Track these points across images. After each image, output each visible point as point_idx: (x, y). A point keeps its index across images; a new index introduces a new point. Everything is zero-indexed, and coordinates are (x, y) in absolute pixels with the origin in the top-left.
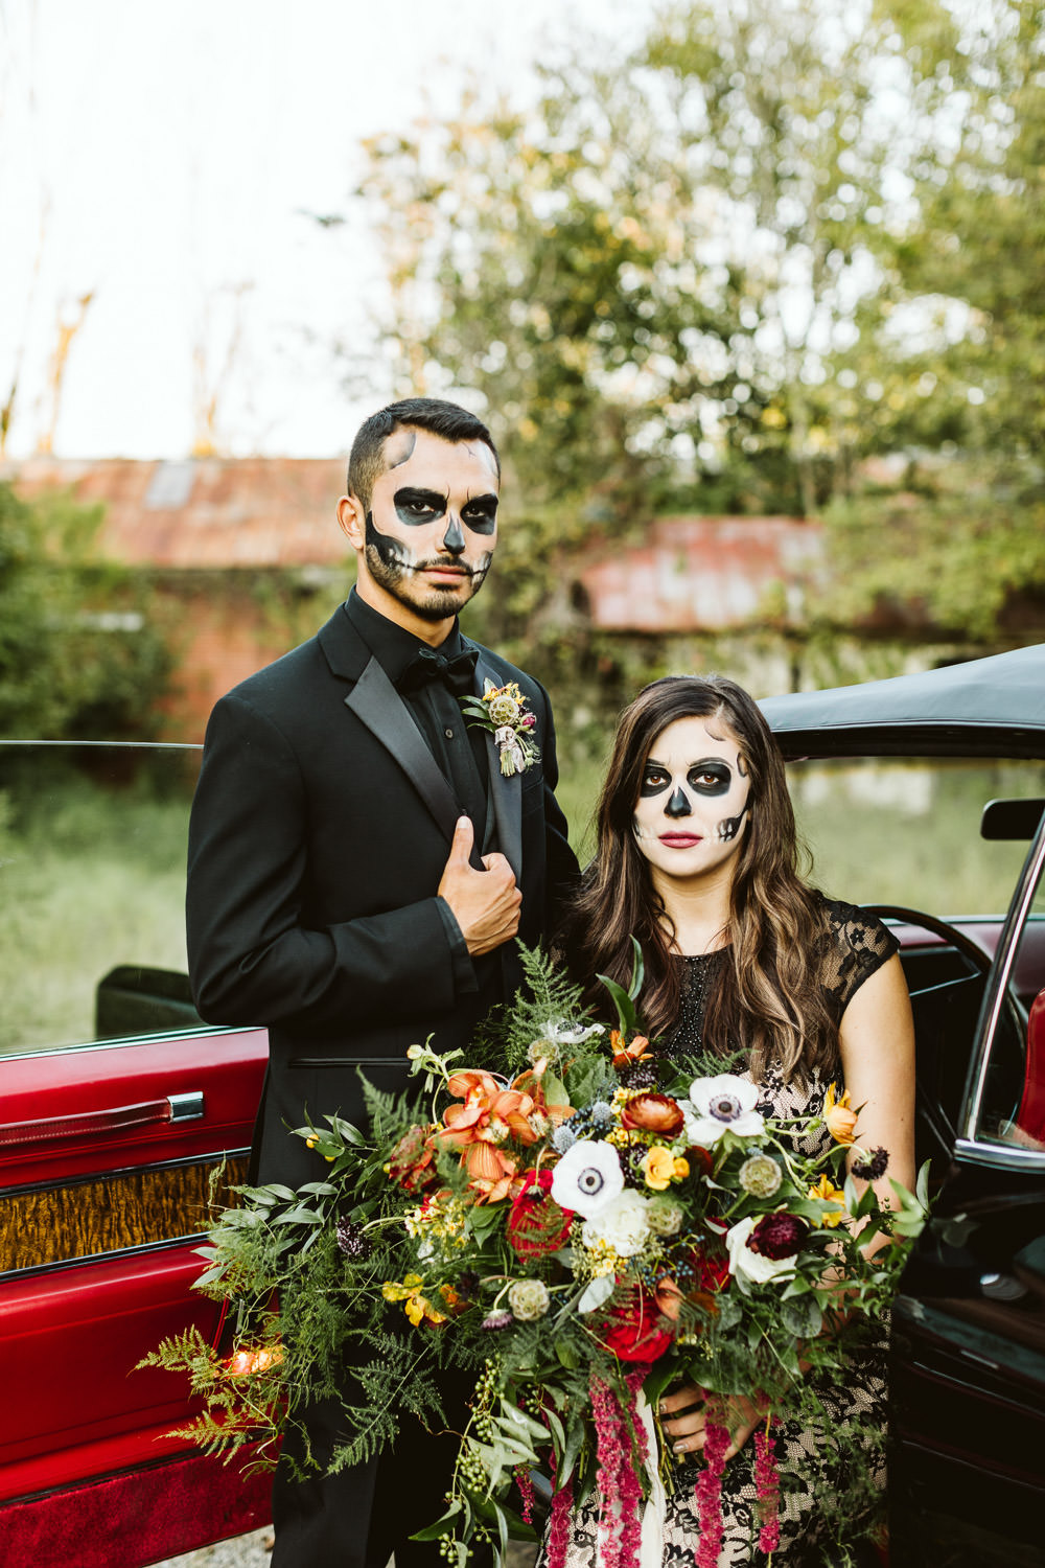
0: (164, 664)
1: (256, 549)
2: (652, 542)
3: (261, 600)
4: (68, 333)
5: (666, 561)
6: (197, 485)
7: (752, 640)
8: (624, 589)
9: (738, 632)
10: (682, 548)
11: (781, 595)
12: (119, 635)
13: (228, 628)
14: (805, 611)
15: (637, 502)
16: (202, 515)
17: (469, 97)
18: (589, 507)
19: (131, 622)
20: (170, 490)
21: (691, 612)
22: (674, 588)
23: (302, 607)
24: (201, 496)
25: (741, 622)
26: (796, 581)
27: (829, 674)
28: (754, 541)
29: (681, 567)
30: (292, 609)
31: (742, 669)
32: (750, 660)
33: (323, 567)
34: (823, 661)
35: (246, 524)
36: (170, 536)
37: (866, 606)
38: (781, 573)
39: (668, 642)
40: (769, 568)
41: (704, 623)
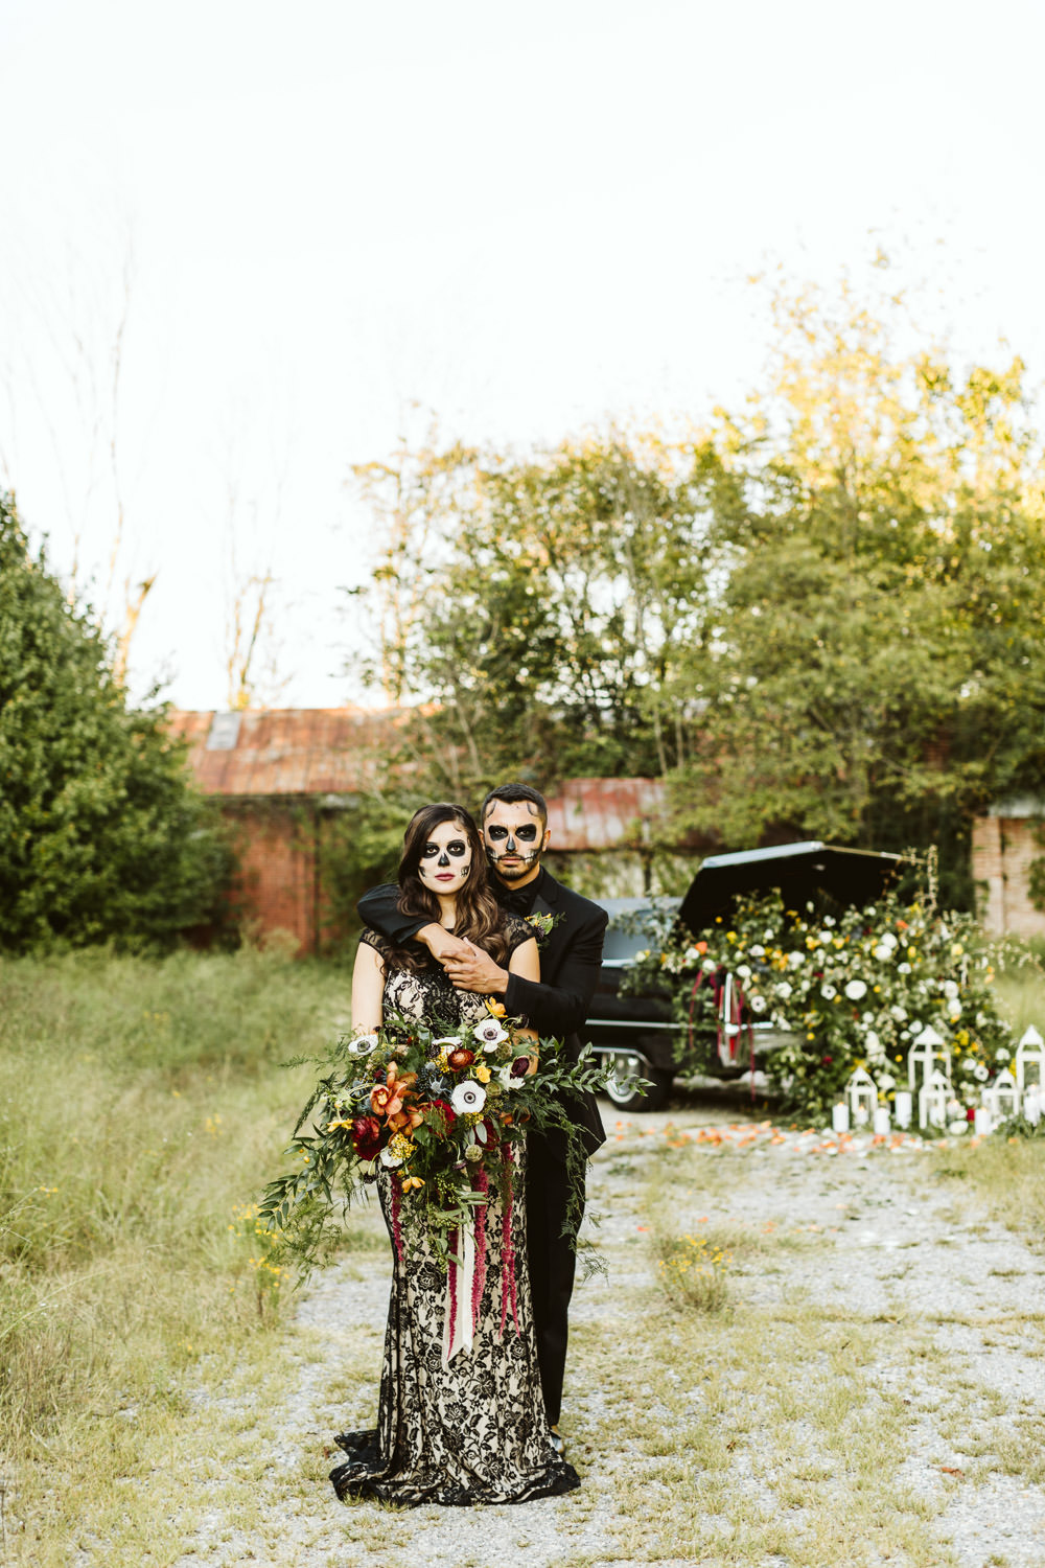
0: (231, 862)
1: (290, 781)
2: (562, 794)
3: (295, 820)
4: (134, 613)
5: (570, 806)
6: (242, 731)
7: (620, 855)
9: (612, 850)
10: (579, 798)
11: (638, 826)
13: (270, 839)
14: (652, 836)
15: (553, 771)
16: (248, 755)
18: (525, 771)
20: (224, 735)
21: (584, 838)
22: (574, 823)
23: (324, 824)
24: (245, 741)
25: (613, 844)
26: (648, 819)
27: (667, 876)
28: (624, 793)
29: (579, 810)
30: (317, 825)
31: (615, 873)
32: (620, 867)
33: (338, 794)
34: (663, 868)
35: (280, 761)
36: (226, 771)
37: (682, 836)
38: (639, 814)
39: (573, 857)
40: (632, 810)
41: (592, 844)
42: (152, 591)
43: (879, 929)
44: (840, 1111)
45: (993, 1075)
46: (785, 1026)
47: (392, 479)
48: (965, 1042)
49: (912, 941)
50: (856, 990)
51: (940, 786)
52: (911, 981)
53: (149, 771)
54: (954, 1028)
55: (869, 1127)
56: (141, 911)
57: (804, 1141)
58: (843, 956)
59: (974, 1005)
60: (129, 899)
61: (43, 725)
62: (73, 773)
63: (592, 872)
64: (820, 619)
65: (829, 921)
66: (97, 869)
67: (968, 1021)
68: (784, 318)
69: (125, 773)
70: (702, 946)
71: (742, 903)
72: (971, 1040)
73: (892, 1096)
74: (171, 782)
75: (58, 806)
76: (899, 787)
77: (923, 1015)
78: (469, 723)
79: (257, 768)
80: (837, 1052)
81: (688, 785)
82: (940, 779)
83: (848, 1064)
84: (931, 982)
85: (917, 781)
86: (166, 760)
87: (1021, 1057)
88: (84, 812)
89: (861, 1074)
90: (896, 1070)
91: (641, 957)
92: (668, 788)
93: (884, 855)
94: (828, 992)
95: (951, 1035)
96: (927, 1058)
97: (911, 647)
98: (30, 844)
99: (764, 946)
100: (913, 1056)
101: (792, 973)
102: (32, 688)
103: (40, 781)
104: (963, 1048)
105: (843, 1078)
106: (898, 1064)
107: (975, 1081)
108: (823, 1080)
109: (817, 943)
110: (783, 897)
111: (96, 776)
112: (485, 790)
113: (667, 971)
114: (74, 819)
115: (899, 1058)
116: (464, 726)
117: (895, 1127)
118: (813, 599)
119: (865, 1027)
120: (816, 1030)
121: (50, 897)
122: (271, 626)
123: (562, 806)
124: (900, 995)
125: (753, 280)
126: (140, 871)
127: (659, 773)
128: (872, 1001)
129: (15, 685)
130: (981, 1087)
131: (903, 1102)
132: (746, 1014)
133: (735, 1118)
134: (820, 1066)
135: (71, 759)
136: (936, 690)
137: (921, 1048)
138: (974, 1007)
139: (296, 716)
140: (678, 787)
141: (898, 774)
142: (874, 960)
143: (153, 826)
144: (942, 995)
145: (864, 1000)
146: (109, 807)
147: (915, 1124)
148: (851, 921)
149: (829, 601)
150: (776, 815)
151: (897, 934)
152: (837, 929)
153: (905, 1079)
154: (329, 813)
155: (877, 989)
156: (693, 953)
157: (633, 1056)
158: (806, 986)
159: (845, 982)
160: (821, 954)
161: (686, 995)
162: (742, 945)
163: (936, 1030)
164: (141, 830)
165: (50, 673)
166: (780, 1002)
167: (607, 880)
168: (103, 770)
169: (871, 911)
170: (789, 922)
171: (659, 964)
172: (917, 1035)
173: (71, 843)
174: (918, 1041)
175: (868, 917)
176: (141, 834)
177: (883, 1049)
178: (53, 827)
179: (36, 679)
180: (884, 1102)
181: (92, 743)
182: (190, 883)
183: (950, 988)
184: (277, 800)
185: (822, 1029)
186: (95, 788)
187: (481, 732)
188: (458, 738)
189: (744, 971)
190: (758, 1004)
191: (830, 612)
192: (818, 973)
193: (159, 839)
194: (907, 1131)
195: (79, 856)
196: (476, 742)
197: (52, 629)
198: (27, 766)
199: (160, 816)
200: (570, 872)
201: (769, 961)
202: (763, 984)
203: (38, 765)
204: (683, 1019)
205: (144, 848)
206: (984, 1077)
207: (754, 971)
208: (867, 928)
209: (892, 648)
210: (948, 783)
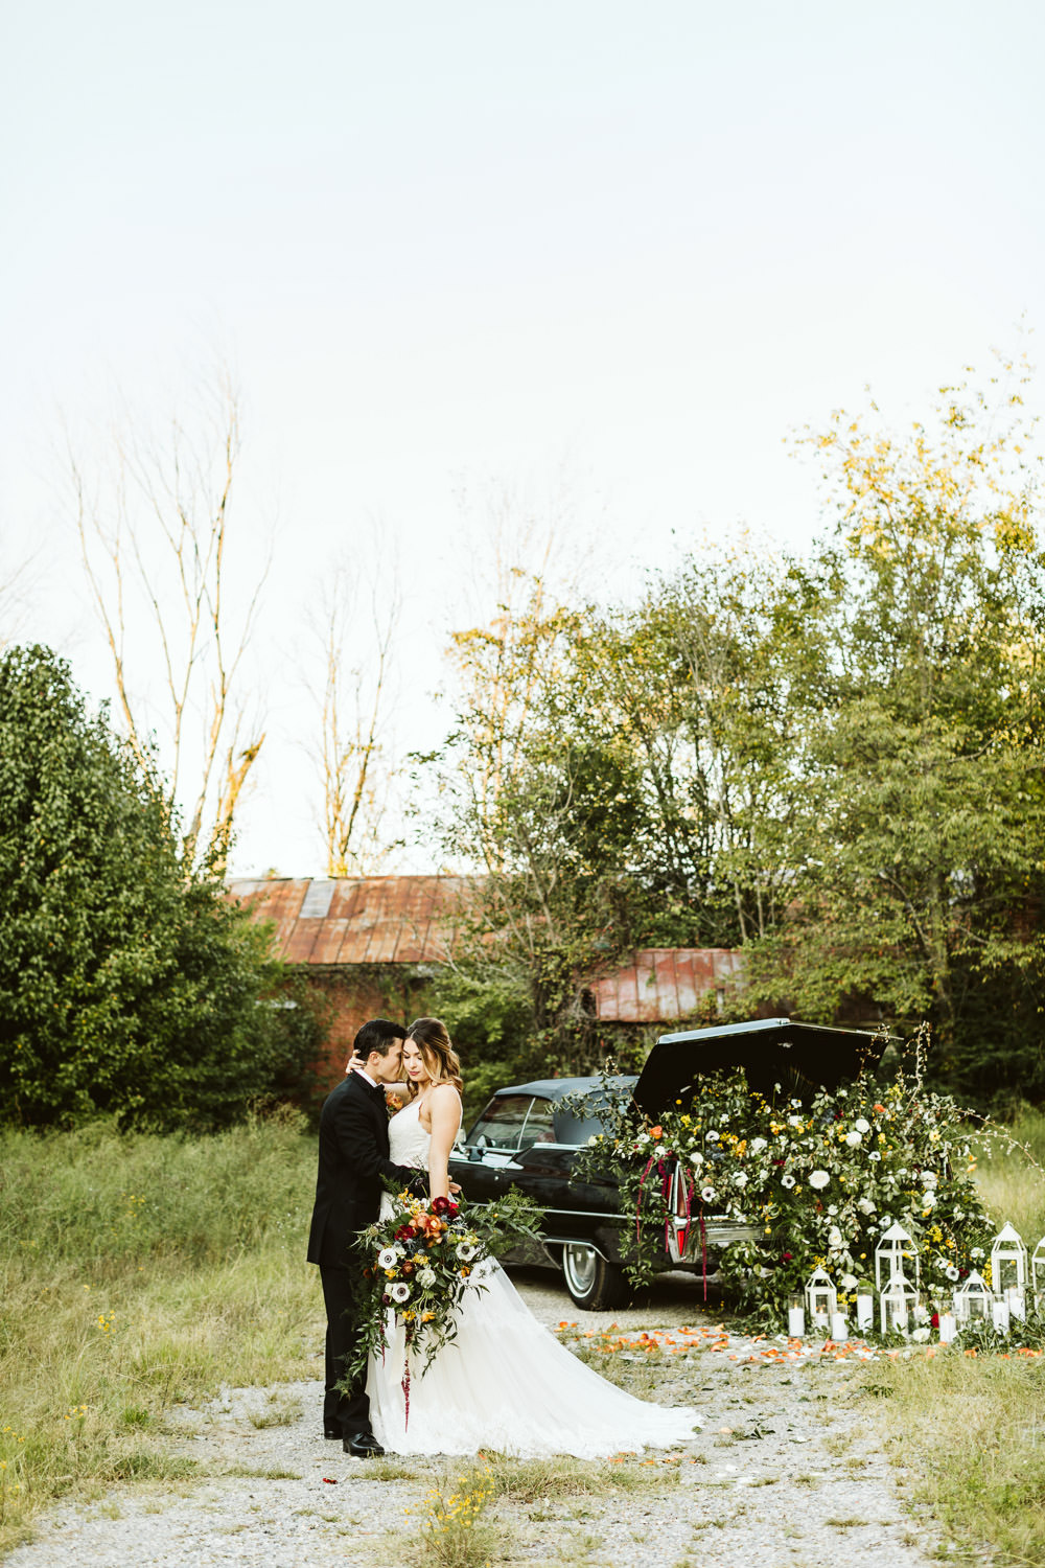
0: (317, 1034)
1: (380, 950)
2: (636, 965)
3: (385, 989)
4: (237, 782)
5: (644, 976)
6: (336, 898)
8: (616, 996)
9: (685, 1022)
10: (653, 969)
11: (712, 997)
12: (281, 1013)
13: (360, 1010)
14: (724, 1007)
15: (626, 941)
16: (341, 925)
17: (536, 602)
18: (598, 941)
19: (292, 1005)
20: (318, 904)
21: (657, 1010)
22: (647, 994)
23: (414, 995)
24: (338, 911)
25: (686, 1017)
26: (722, 990)
28: (700, 963)
29: (652, 981)
30: (406, 996)
33: (428, 963)
35: (372, 930)
36: (316, 941)
37: (753, 1008)
38: (714, 985)
39: (638, 1029)
40: (708, 980)
41: (663, 1016)
42: (257, 760)
43: (851, 1114)
44: (796, 1316)
45: (964, 1275)
46: (742, 1218)
47: (496, 648)
48: (938, 1238)
49: (886, 1125)
50: (819, 1180)
51: (1018, 957)
52: (881, 1170)
53: (202, 940)
54: (925, 1223)
55: (827, 1334)
56: (191, 1083)
57: (745, 1347)
58: (809, 1142)
59: (954, 1195)
60: (177, 1071)
61: (88, 893)
62: (118, 943)
64: (888, 784)
65: (796, 1104)
66: (141, 1039)
67: (943, 1216)
68: (858, 479)
69: (174, 942)
70: (657, 1131)
71: (704, 1083)
72: (945, 1236)
73: (853, 1298)
74: (224, 951)
75: (101, 976)
76: (976, 957)
77: (894, 1208)
78: (545, 891)
79: (348, 937)
80: (795, 1247)
81: (765, 955)
82: (1019, 950)
83: (809, 1261)
84: (903, 1171)
85: (996, 951)
86: (219, 928)
87: (997, 1256)
88: (127, 982)
89: (820, 1273)
90: (861, 1268)
91: (592, 1142)
92: (745, 958)
93: (858, 1032)
94: (788, 1181)
95: (921, 1231)
96: (892, 1255)
97: (982, 811)
98: (72, 1014)
99: (720, 1132)
100: (879, 1253)
101: (752, 1160)
102: (78, 856)
103: (83, 950)
104: (934, 1245)
105: (803, 1275)
106: (864, 1263)
107: (946, 1283)
108: (780, 1279)
109: (781, 1127)
110: (748, 1076)
111: (142, 945)
112: (557, 960)
113: (618, 1157)
114: (116, 989)
115: (863, 1256)
116: (538, 895)
117: (854, 1333)
118: (883, 764)
119: (828, 1220)
120: (773, 1223)
121: (91, 1069)
122: (372, 794)
123: (634, 977)
124: (866, 1187)
125: (827, 441)
126: (189, 1043)
127: (740, 942)
128: (835, 1192)
129: (60, 853)
130: (954, 1289)
131: (865, 1304)
132: (697, 1206)
133: (690, 1320)
134: (779, 1263)
135: (117, 928)
136: (1012, 856)
137: (888, 1245)
138: (950, 1200)
139: (391, 883)
140: (754, 958)
141: (974, 944)
142: (843, 1146)
143: (202, 997)
144: (919, 1185)
145: (828, 1189)
146: (156, 978)
147: (877, 1328)
148: (822, 1103)
149: (897, 765)
150: (853, 986)
151: (870, 1119)
152: (806, 1111)
153: (872, 1280)
154: (418, 983)
155: (842, 1179)
156: (644, 1138)
157: (591, 1250)
158: (764, 1175)
159: (808, 1171)
160: (783, 1140)
161: (636, 1182)
162: (695, 1130)
163: (905, 1227)
164: (190, 1001)
165: (97, 840)
166: (737, 1191)
168: (148, 939)
169: (843, 1093)
170: (756, 1104)
171: (611, 1149)
172: (886, 1230)
173: (113, 1012)
174: (885, 1236)
175: (841, 1099)
176: (189, 1004)
177: (846, 1245)
178: (96, 998)
179: (81, 845)
180: (845, 1305)
181: (139, 911)
182: (245, 1055)
183: (930, 1179)
184: (365, 969)
185: (781, 1222)
186: (140, 957)
187: (559, 901)
188: (533, 906)
189: (697, 1158)
190: (708, 1194)
191: (900, 776)
192: (779, 1161)
193: (207, 1009)
194: (867, 1337)
195: (124, 1026)
196: (551, 910)
197: (102, 798)
198: (69, 935)
199: (211, 987)
200: (642, 1046)
201: (727, 1148)
202: (718, 1173)
203: (82, 934)
204: (631, 1211)
205: (192, 1019)
206: (955, 1278)
207: (707, 1158)
208: (838, 1111)
209: (963, 813)
210: (1024, 954)
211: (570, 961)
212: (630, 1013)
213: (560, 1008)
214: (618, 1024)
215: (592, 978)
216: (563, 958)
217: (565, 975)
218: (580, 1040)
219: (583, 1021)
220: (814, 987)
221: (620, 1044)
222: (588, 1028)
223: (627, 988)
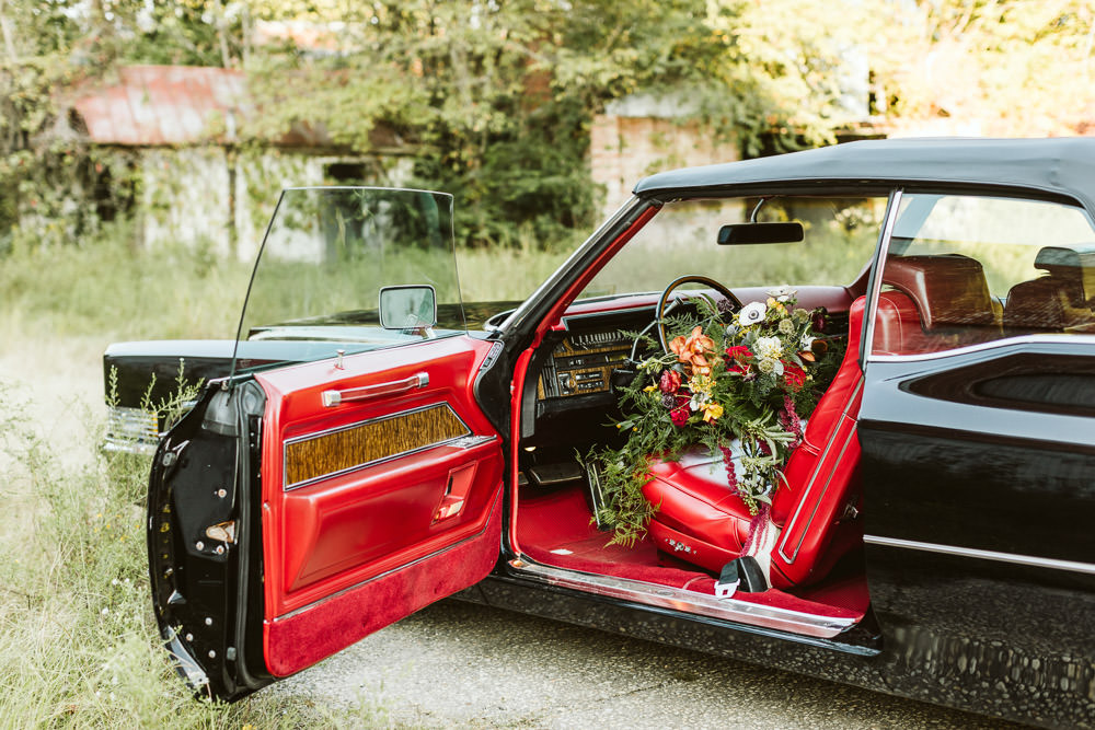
2: (124, 82)
5: (136, 96)
7: (199, 151)
8: (108, 115)
9: (193, 146)
10: (144, 86)
11: (221, 121)
14: (238, 132)
15: (112, 53)
21: (158, 132)
22: (144, 115)
25: (194, 139)
26: (234, 111)
27: (255, 175)
28: (194, 83)
29: (146, 100)
31: (195, 171)
32: (202, 165)
34: (251, 166)
37: (286, 129)
38: (217, 106)
39: (143, 152)
40: (208, 102)
41: (168, 139)
63: (168, 170)
76: (552, 74)
92: (244, 78)
112: (32, 74)
123: (125, 95)
150: (382, 107)
167: (186, 181)
200: (142, 171)
211: (51, 74)
212: (129, 136)
213: (42, 127)
214: (118, 146)
215: (78, 94)
216: (40, 72)
217: (45, 90)
218: (70, 165)
219: (74, 142)
220: (347, 106)
221: (119, 170)
222: (80, 151)
223: (119, 107)
